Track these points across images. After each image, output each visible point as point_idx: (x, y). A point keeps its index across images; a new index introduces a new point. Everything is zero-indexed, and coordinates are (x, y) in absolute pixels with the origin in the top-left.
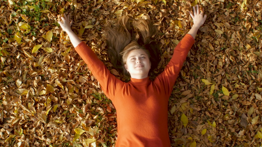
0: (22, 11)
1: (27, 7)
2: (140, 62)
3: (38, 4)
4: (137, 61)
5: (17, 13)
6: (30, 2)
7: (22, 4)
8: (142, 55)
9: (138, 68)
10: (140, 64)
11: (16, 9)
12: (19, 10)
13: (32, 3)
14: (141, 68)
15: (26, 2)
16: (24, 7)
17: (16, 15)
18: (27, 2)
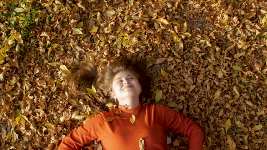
0: (10, 23)
1: (16, 19)
2: (128, 83)
3: (28, 16)
4: (125, 82)
5: (4, 26)
6: (19, 13)
7: (10, 15)
8: (129, 75)
9: (126, 89)
10: (128, 84)
11: (3, 20)
12: (6, 22)
13: (22, 14)
14: (130, 89)
15: (14, 13)
16: (12, 19)
17: (3, 28)
18: (16, 12)
